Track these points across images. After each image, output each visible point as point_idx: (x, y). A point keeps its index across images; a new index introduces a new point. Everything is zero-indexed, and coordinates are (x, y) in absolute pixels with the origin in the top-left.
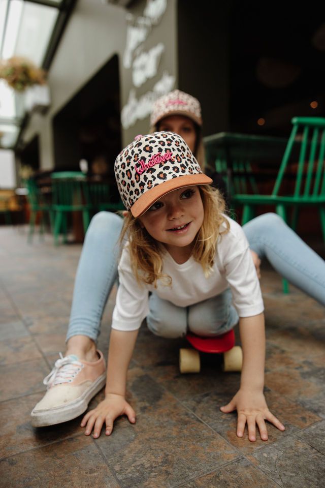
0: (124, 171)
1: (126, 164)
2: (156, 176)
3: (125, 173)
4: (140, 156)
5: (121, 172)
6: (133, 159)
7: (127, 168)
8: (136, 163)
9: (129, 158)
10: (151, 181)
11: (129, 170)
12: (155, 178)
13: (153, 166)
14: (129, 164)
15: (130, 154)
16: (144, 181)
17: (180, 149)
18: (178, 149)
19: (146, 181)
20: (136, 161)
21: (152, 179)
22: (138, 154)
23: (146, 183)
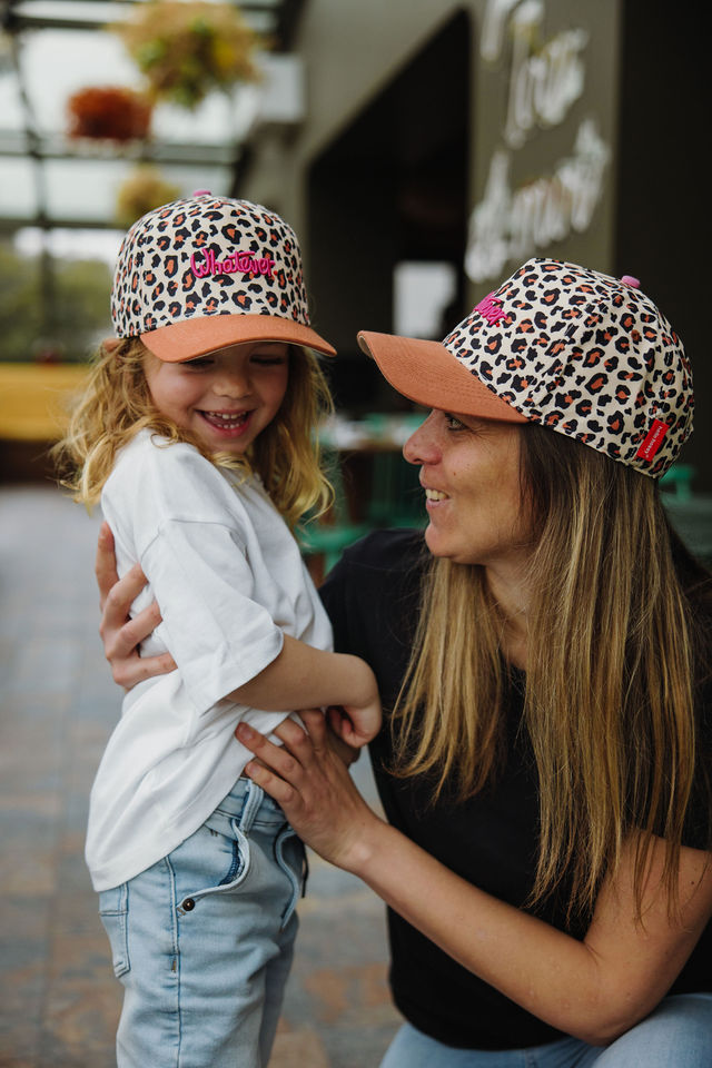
0: (163, 255)
1: (172, 243)
2: (230, 295)
3: (163, 259)
4: (210, 240)
5: (153, 254)
6: (193, 238)
7: (171, 251)
8: (196, 250)
9: (185, 233)
10: (217, 301)
11: (175, 258)
12: (225, 299)
13: (231, 272)
14: (178, 245)
15: (188, 225)
16: (200, 294)
17: (290, 260)
18: (286, 258)
19: (205, 296)
20: (198, 247)
21: (220, 298)
22: (206, 235)
23: (204, 300)
